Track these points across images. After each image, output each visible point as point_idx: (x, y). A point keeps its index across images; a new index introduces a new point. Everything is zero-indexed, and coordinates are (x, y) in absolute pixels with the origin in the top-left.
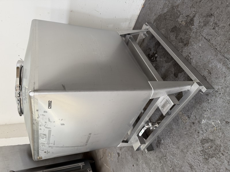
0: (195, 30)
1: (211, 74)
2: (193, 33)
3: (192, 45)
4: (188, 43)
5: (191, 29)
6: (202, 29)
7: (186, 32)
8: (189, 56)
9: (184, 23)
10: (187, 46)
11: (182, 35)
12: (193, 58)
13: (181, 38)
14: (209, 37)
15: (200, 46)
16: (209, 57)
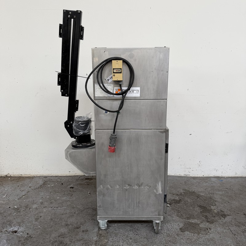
0: (224, 221)
3: (216, 226)
5: (220, 218)
9: (216, 211)
10: (210, 223)
13: (206, 216)
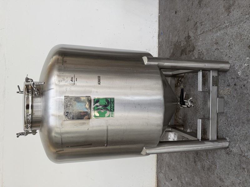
0: (193, 38)
1: (218, 43)
2: (193, 40)
3: (197, 45)
4: (194, 47)
5: (191, 40)
6: (197, 33)
7: (189, 45)
8: (199, 52)
10: (195, 49)
11: (188, 49)
12: (202, 50)
14: (203, 31)
15: (201, 40)
16: (210, 38)
